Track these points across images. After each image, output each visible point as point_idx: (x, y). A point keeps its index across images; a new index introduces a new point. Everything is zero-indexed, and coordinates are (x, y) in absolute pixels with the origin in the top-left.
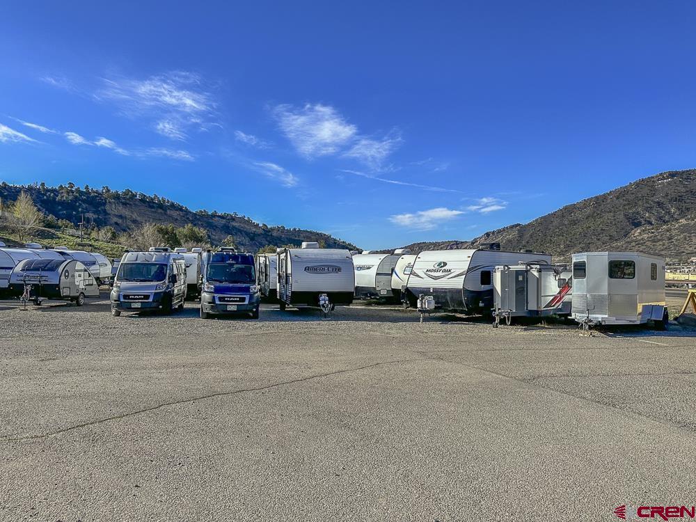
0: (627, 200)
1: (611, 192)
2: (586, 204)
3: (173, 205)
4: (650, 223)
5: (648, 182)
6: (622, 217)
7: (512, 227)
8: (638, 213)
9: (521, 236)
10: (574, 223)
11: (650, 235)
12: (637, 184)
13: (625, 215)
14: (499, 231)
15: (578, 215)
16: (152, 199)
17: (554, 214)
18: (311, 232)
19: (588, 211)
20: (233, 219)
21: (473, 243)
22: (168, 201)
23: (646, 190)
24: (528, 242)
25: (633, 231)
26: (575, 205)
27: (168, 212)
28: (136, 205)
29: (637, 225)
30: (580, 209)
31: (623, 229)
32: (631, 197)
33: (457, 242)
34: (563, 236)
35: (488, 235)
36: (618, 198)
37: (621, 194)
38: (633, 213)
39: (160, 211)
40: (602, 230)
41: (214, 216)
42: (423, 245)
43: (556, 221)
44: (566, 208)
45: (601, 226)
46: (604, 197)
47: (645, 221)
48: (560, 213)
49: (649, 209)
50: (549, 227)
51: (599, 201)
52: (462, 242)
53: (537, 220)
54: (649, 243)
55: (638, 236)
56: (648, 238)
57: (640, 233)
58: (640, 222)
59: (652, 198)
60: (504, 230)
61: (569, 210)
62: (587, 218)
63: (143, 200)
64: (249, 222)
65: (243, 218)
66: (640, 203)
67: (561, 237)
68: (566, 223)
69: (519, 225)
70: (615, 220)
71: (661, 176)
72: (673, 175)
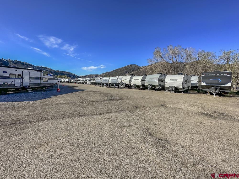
3: (29, 64)
4: (128, 73)
6: (124, 71)
8: (127, 71)
9: (109, 74)
10: (117, 72)
12: (127, 66)
14: (105, 73)
16: (23, 63)
18: (66, 72)
19: (120, 70)
20: (46, 68)
21: (100, 75)
22: (28, 63)
23: (128, 67)
27: (28, 66)
28: (18, 64)
29: (127, 73)
32: (126, 68)
35: (103, 73)
37: (125, 67)
39: (26, 66)
41: (41, 67)
43: (115, 72)
45: (121, 73)
51: (121, 68)
59: (129, 69)
61: (117, 70)
63: (21, 63)
64: (50, 69)
65: (49, 68)
71: (130, 65)
72: (132, 65)
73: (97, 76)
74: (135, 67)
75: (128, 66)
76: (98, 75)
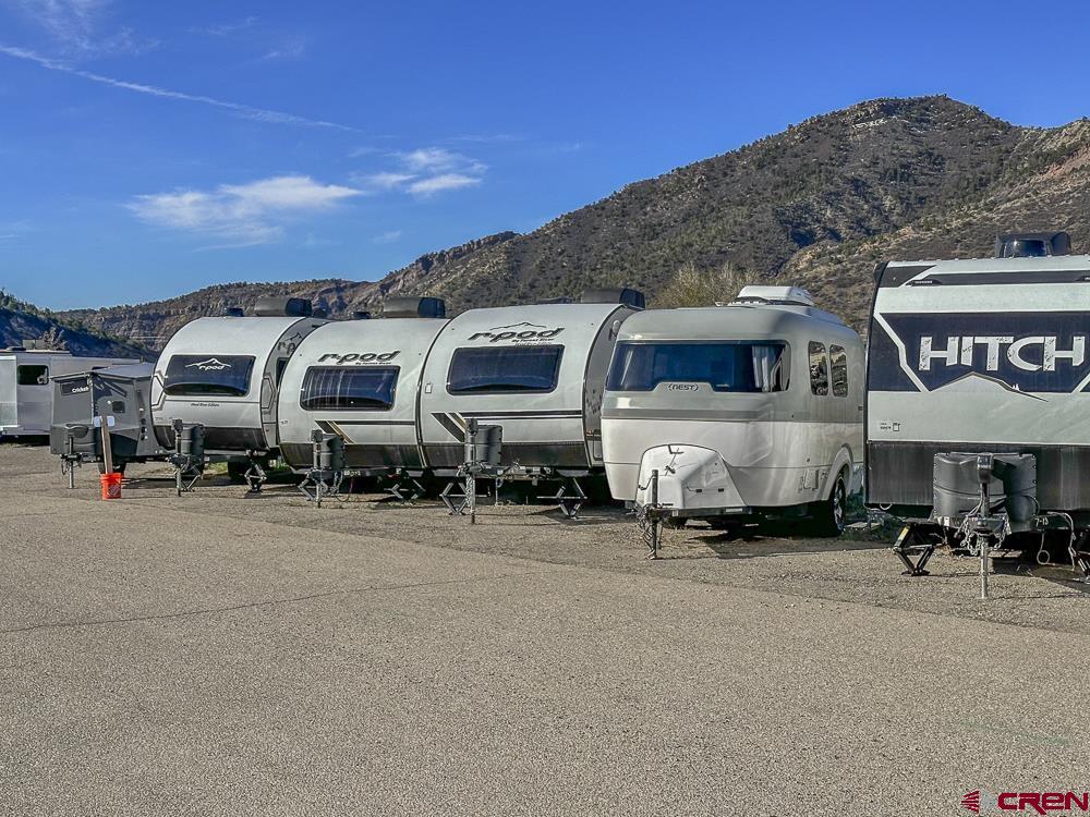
0: (782, 172)
1: (743, 149)
2: (682, 178)
4: (835, 235)
5: (831, 125)
6: (768, 219)
7: (493, 241)
8: (807, 209)
9: (515, 267)
10: (651, 232)
11: (834, 267)
12: (807, 131)
13: (776, 214)
14: (458, 254)
15: (664, 211)
17: (601, 207)
19: (688, 200)
21: (384, 287)
23: (826, 149)
24: (532, 286)
25: (795, 256)
26: (653, 181)
29: (805, 240)
30: (668, 194)
31: (770, 250)
32: (793, 165)
33: (337, 282)
34: (623, 269)
35: (426, 262)
36: (760, 166)
37: (769, 154)
38: (795, 210)
40: (720, 252)
42: (238, 291)
44: (631, 190)
45: (718, 242)
46: (728, 162)
47: (824, 229)
48: (617, 204)
49: (832, 198)
50: (589, 244)
51: (717, 171)
52: (354, 285)
53: (556, 223)
54: (829, 290)
55: (806, 269)
56: (828, 275)
57: (811, 262)
58: (812, 233)
59: (841, 169)
60: (470, 250)
61: (641, 194)
62: (684, 221)
66: (813, 181)
67: (617, 272)
68: (632, 231)
69: (509, 235)
70: (751, 225)
71: (863, 113)
72: (888, 108)
73: (333, 299)
74: (936, 137)
75: (827, 128)
76: (339, 287)
